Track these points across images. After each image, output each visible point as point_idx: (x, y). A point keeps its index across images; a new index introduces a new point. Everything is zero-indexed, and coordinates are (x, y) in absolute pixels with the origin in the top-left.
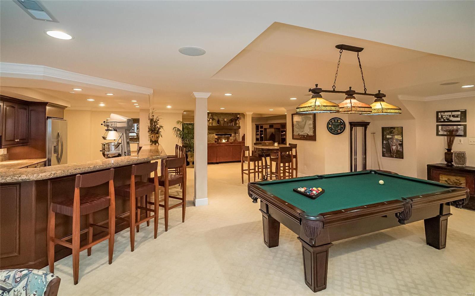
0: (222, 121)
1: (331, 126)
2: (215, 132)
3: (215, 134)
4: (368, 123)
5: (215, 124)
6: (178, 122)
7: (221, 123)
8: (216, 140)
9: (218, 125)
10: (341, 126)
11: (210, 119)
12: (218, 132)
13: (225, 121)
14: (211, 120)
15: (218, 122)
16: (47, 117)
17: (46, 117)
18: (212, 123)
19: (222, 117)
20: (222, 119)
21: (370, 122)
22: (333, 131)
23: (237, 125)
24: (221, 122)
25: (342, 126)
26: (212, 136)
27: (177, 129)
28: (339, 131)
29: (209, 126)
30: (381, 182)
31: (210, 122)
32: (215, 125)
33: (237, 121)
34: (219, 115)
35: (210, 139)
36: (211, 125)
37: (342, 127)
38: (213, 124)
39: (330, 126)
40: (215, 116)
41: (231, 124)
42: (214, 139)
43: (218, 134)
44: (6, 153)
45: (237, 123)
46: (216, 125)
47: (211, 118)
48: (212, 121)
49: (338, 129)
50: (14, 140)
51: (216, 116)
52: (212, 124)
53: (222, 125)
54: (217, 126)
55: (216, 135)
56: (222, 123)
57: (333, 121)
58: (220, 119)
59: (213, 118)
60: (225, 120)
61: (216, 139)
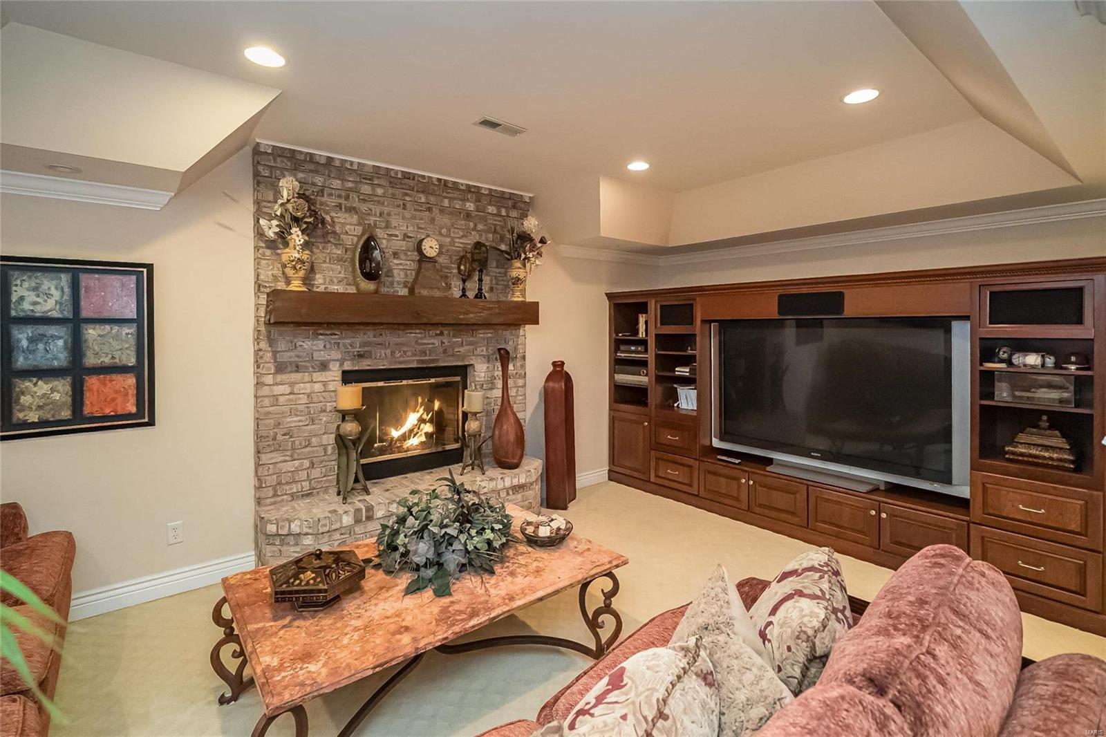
0: (396, 255)
2: (333, 353)
3: (335, 373)
5: (334, 277)
7: (390, 272)
8: (351, 428)
9: (368, 286)
11: (284, 231)
13: (423, 259)
14: (297, 236)
15: (367, 261)
18: (312, 270)
19: (401, 224)
20: (401, 242)
24: (393, 261)
26: (308, 388)
29: (271, 298)
31: (292, 253)
35: (292, 421)
36: (296, 286)
38: (318, 276)
41: (468, 285)
42: (328, 421)
43: (365, 365)
46: (349, 290)
47: (296, 220)
48: (306, 245)
52: (307, 281)
53: (403, 292)
54: (360, 294)
55: (348, 377)
58: (385, 241)
59: (318, 220)
60: (430, 247)
61: (344, 415)
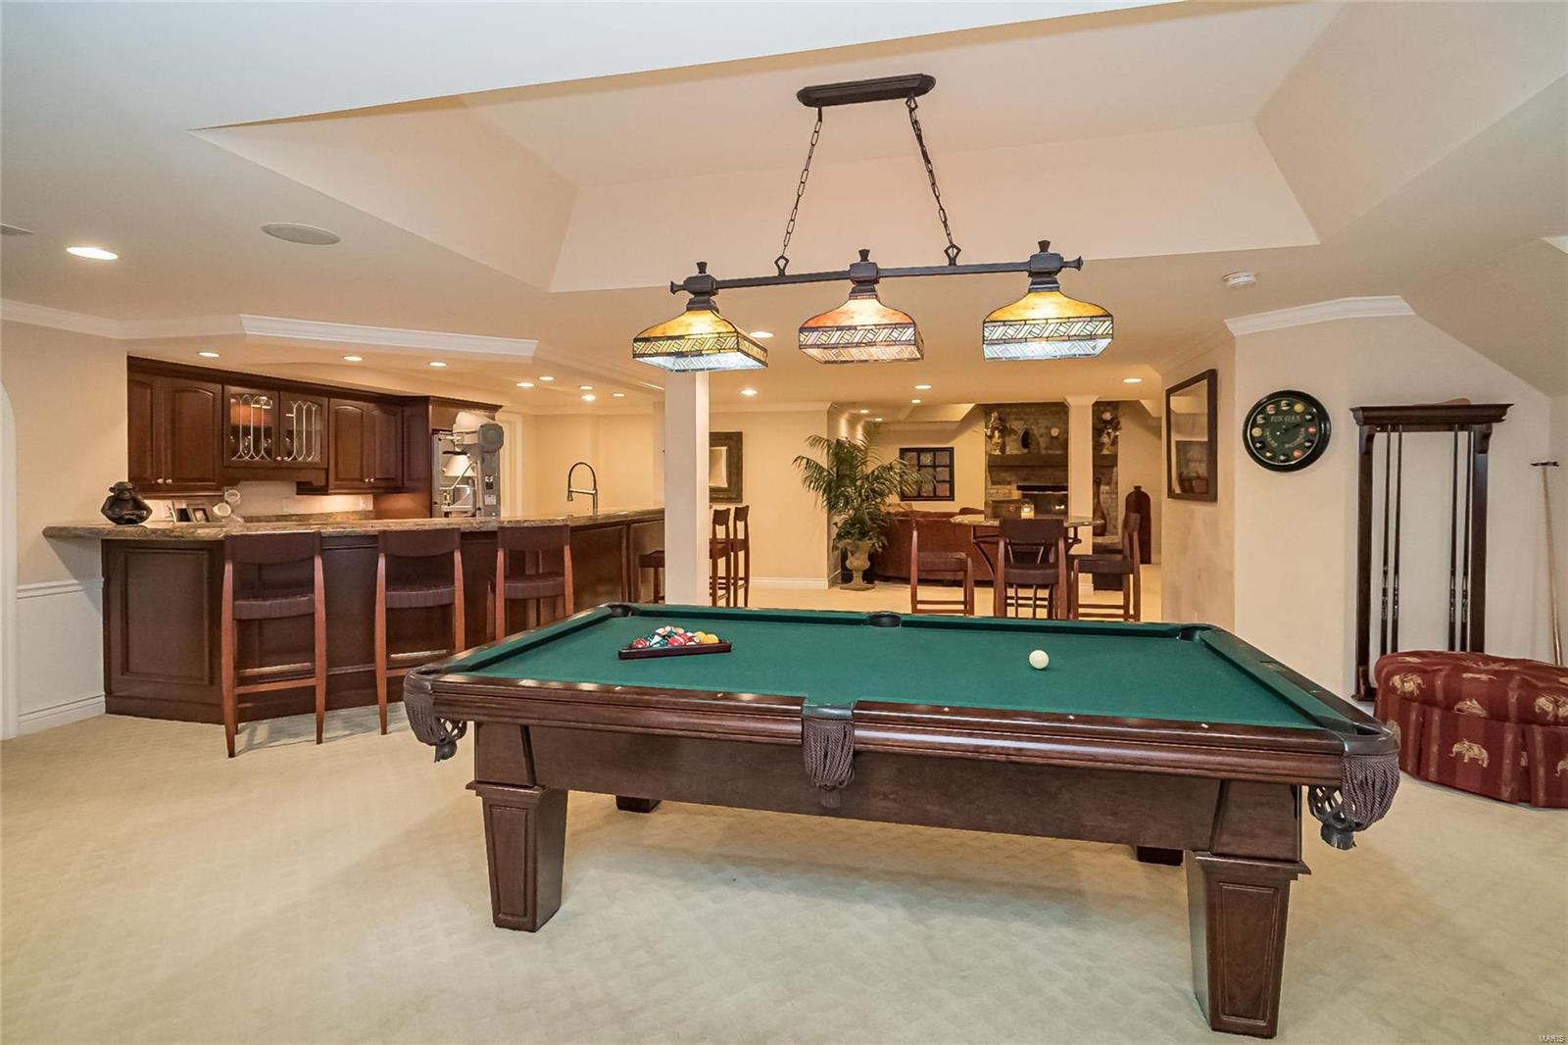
0: (1041, 436)
1: (1263, 431)
2: (1014, 478)
3: (1013, 486)
4: (1492, 412)
5: (1013, 448)
6: (816, 441)
7: (1038, 444)
9: (1026, 451)
10: (1307, 430)
11: (993, 433)
12: (1025, 480)
14: (997, 434)
15: (1026, 440)
16: (434, 430)
17: (430, 431)
19: (1043, 423)
20: (1043, 431)
21: (1508, 406)
22: (1268, 454)
23: (1101, 450)
24: (1041, 439)
25: (1312, 430)
26: (1003, 491)
27: (805, 461)
28: (1296, 454)
29: (991, 458)
30: (1039, 658)
32: (1015, 452)
33: (1105, 435)
34: (1032, 417)
36: (997, 452)
37: (1311, 434)
38: (1008, 448)
39: (1257, 432)
40: (1016, 419)
43: (1027, 484)
44: (371, 508)
45: (1103, 444)
46: (1020, 453)
47: (997, 428)
49: (1291, 445)
50: (362, 480)
51: (1022, 419)
54: (1023, 454)
55: (1019, 488)
56: (1042, 445)
57: (1270, 410)
58: (1036, 431)
59: (1005, 428)
60: (1055, 432)
